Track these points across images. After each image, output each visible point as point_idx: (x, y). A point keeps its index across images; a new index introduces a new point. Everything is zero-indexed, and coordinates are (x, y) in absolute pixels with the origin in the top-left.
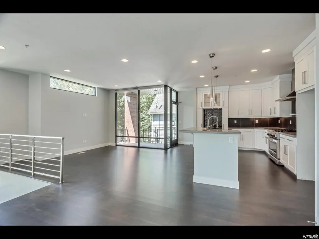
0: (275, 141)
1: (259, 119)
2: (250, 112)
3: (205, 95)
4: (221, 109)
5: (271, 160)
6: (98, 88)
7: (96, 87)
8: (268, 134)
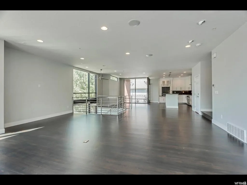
0: (189, 98)
1: (184, 91)
2: (181, 88)
3: (163, 81)
4: (169, 87)
5: (188, 105)
6: (119, 78)
7: (118, 77)
8: (187, 96)
